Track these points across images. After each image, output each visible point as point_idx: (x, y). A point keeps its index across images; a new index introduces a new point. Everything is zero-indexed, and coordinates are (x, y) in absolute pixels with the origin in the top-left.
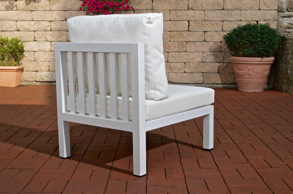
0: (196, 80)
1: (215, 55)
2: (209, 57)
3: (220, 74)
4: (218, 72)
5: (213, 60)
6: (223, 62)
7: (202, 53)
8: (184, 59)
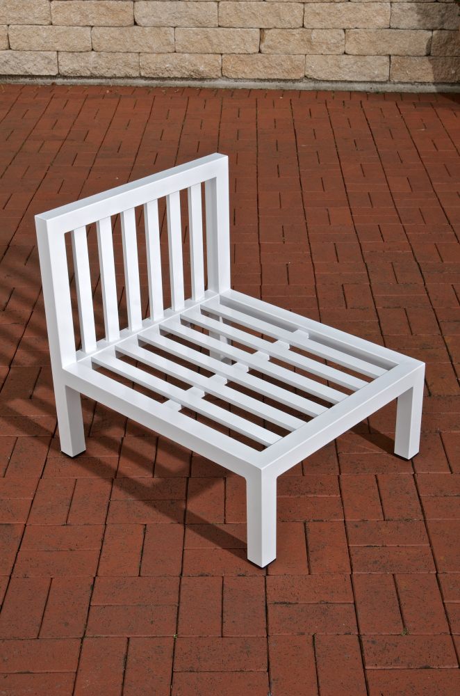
0: (372, 74)
1: (421, 11)
2: (408, 16)
3: (431, 58)
4: (428, 55)
5: (415, 24)
6: (441, 29)
7: (389, 4)
8: (344, 19)
